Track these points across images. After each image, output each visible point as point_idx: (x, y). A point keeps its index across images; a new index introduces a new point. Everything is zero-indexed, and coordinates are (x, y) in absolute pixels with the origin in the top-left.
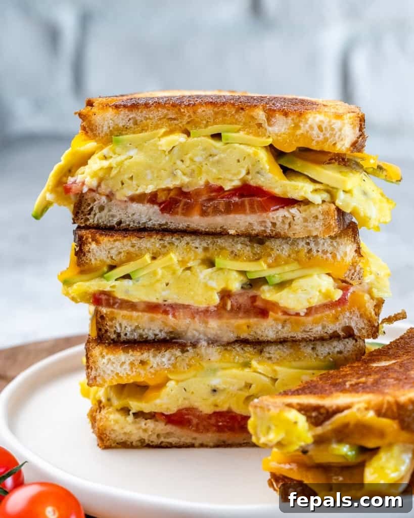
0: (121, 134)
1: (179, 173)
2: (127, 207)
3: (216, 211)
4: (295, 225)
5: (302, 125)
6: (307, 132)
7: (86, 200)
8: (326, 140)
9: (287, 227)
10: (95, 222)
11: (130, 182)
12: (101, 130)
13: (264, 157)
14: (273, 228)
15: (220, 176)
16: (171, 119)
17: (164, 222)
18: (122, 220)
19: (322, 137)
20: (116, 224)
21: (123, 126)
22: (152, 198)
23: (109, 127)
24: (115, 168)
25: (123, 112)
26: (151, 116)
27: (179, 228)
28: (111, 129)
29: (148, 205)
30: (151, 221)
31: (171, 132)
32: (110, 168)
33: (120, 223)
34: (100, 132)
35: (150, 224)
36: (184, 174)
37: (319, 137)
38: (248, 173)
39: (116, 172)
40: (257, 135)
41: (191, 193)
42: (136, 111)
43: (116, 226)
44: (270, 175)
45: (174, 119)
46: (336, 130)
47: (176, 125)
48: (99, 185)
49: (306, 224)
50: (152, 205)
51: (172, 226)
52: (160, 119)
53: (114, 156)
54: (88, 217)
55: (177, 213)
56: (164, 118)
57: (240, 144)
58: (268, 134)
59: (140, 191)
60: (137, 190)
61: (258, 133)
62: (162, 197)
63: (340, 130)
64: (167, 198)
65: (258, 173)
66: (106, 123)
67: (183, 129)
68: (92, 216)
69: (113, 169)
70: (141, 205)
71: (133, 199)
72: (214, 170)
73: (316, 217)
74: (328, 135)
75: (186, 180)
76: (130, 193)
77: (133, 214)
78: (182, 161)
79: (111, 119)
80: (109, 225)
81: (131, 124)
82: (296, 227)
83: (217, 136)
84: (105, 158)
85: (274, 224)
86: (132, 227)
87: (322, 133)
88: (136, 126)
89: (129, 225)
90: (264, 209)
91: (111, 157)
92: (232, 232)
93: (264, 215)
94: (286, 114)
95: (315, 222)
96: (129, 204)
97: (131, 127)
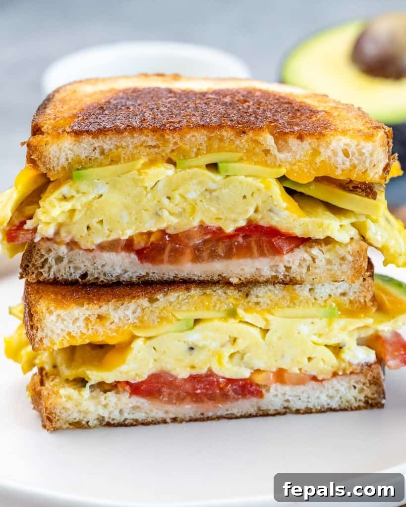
0: (84, 168)
1: (165, 214)
2: (94, 258)
3: (213, 256)
4: (316, 268)
5: (322, 150)
6: (329, 157)
7: (39, 250)
8: (354, 167)
9: (304, 270)
10: (52, 276)
11: (99, 226)
12: (56, 162)
13: (277, 190)
14: (287, 273)
15: (221, 216)
16: (150, 147)
17: (144, 274)
18: (89, 273)
19: (348, 164)
20: (80, 277)
21: (86, 157)
22: (129, 245)
23: (67, 159)
24: (80, 211)
25: (87, 140)
26: (124, 144)
27: (165, 279)
28: (70, 161)
29: (123, 254)
30: (127, 274)
31: (152, 162)
32: (73, 211)
33: (84, 276)
34: (55, 165)
35: (126, 277)
36: (171, 214)
37: (344, 164)
38: (256, 211)
39: (81, 215)
40: (265, 164)
41: (180, 235)
42: (104, 137)
43: (80, 280)
44: (286, 213)
45: (155, 147)
46: (367, 155)
47: (156, 153)
48: (57, 233)
49: (329, 267)
50: (128, 254)
51: (156, 277)
52: (136, 147)
53: (77, 196)
54: (42, 270)
55: (162, 262)
56: (141, 145)
57: (246, 176)
58: (278, 163)
59: (113, 237)
60: (109, 236)
61: (266, 161)
62: (140, 243)
63: (371, 155)
64: (147, 243)
65: (270, 210)
66: (63, 154)
67: (166, 158)
68: (46, 269)
69: (77, 212)
70: (114, 254)
71: (102, 247)
72: (213, 209)
73: (343, 259)
74: (356, 162)
75: (174, 221)
76: (99, 240)
77: (103, 266)
78: (169, 198)
79: (70, 149)
80: (70, 279)
81: (97, 154)
82: (317, 271)
83: (213, 167)
84: (65, 198)
85: (288, 269)
86: (102, 281)
87: (348, 159)
88: (102, 157)
89: (97, 278)
90: (277, 251)
91: (73, 197)
92: (234, 280)
93: (277, 258)
94: (300, 137)
95: (341, 265)
96: (97, 253)
97: (97, 158)
